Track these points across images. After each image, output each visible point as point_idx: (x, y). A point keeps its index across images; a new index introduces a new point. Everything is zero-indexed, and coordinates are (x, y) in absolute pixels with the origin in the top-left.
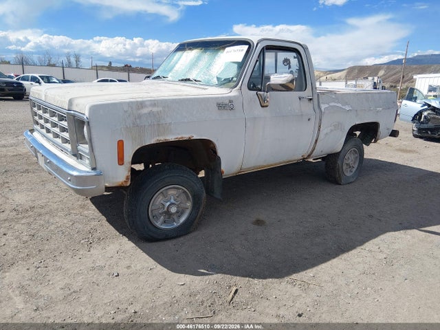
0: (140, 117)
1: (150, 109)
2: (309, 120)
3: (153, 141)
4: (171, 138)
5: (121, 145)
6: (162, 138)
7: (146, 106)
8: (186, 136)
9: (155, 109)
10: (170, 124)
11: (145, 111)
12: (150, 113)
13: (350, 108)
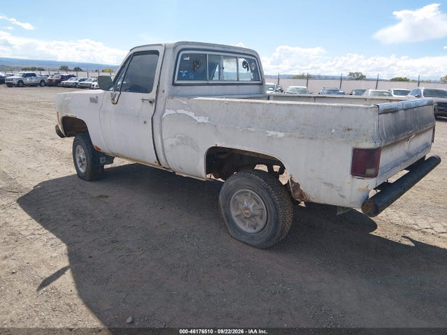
0: (64, 101)
2: (145, 122)
3: (64, 115)
4: (70, 115)
6: (67, 114)
7: (67, 96)
8: (74, 115)
11: (67, 99)
13: (206, 121)
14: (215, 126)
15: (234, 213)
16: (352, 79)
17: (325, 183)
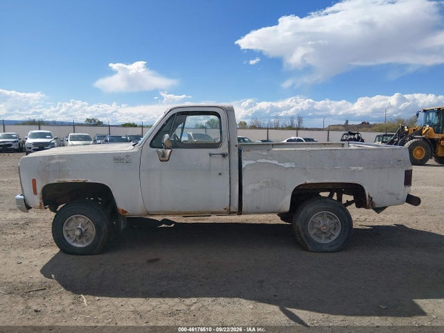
0: (49, 165)
1: (57, 161)
2: (220, 174)
3: (55, 181)
4: (69, 180)
5: (34, 182)
6: (62, 180)
7: (55, 159)
8: (81, 180)
9: (61, 161)
10: (69, 171)
11: (54, 161)
12: (57, 163)
13: (293, 166)
14: (304, 169)
15: (311, 233)
16: (90, 125)
17: (389, 194)
